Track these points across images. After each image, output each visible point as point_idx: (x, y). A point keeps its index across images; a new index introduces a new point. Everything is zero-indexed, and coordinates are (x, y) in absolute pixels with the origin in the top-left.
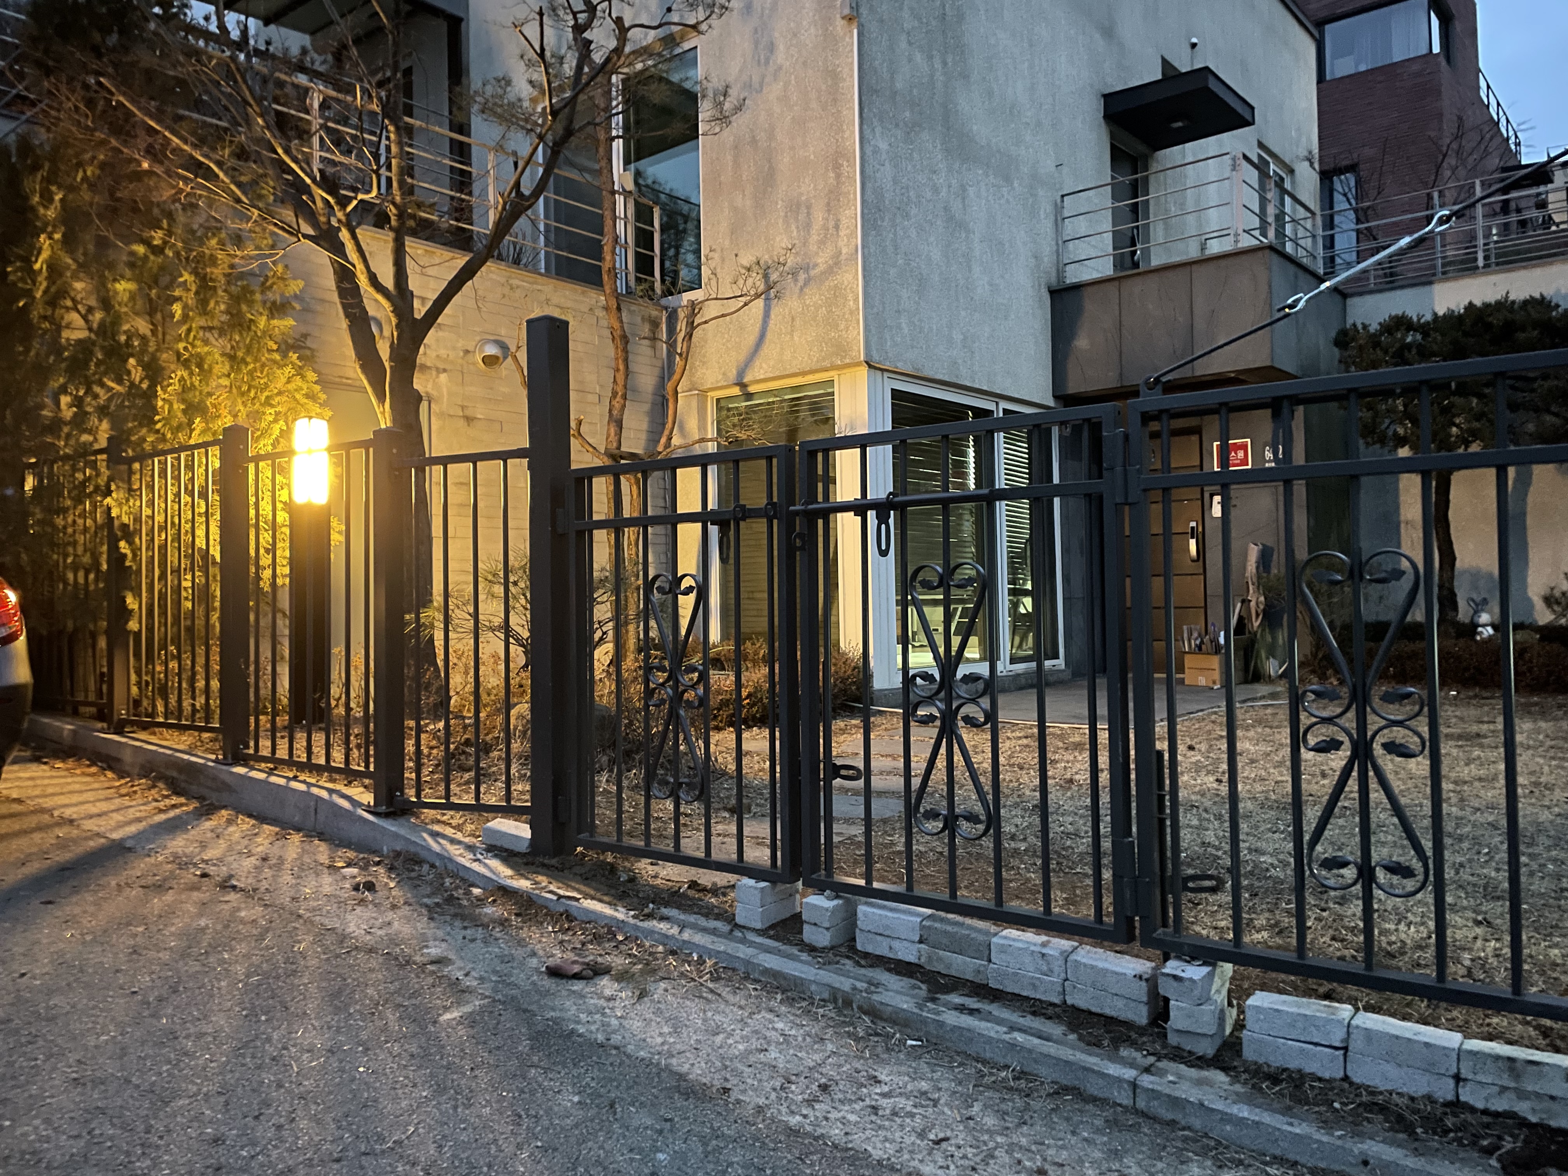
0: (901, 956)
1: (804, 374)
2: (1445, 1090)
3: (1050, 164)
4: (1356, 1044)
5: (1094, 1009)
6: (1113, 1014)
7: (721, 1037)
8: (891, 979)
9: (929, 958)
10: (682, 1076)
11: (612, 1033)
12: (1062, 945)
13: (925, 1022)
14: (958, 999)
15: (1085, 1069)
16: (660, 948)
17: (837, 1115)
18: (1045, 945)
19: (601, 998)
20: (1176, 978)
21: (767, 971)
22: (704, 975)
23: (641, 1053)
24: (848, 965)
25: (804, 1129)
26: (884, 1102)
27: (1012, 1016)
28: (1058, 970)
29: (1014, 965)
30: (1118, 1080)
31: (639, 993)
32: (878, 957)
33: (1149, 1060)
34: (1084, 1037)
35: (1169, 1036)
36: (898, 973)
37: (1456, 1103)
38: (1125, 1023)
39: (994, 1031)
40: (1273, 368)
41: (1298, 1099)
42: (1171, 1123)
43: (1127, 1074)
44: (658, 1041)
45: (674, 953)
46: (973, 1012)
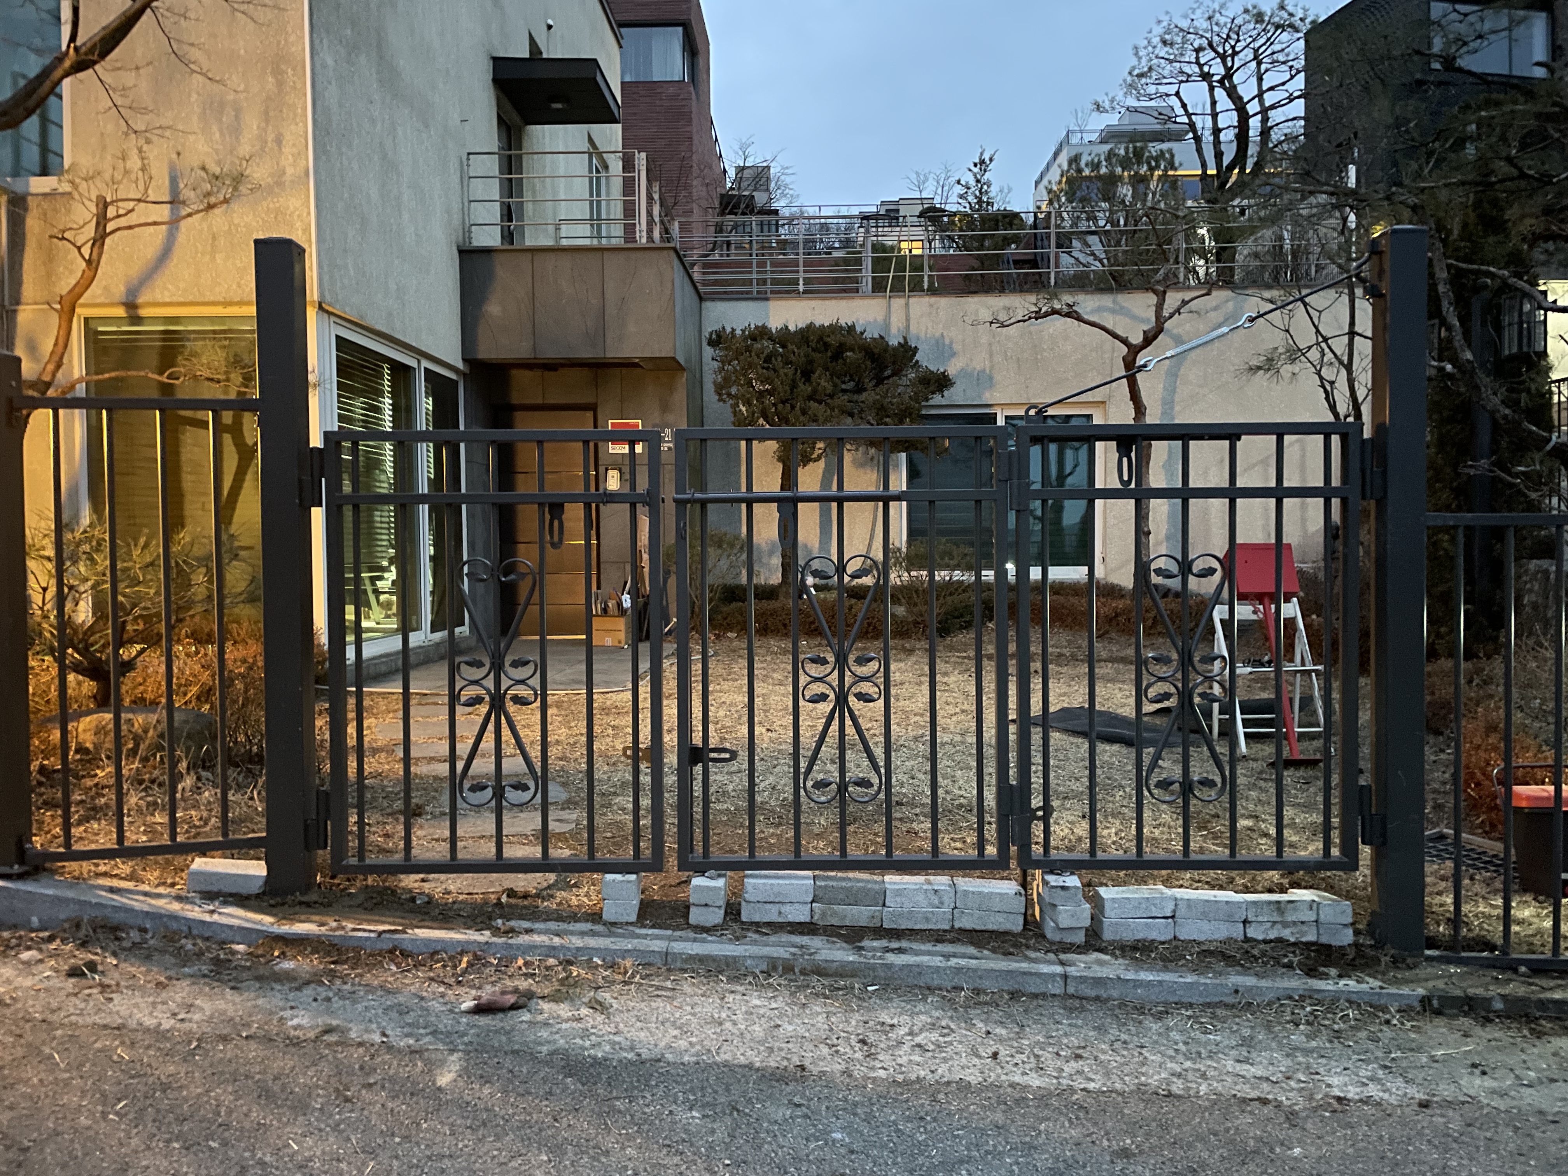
0: (791, 918)
2: (1237, 932)
3: (456, 118)
4: (1182, 911)
5: (978, 928)
6: (995, 928)
7: (728, 1025)
8: (805, 940)
9: (823, 915)
10: (750, 1067)
11: (632, 1049)
12: (941, 881)
13: (873, 968)
14: (876, 944)
15: (1025, 973)
16: (552, 961)
17: (903, 1060)
18: (929, 882)
19: (567, 1021)
20: (1063, 888)
21: (692, 958)
22: (633, 976)
23: (686, 1058)
24: (756, 936)
25: (900, 1078)
26: (918, 1040)
27: (928, 947)
28: (948, 901)
29: (908, 905)
30: (1053, 975)
31: (598, 1006)
32: (769, 924)
33: (1051, 956)
34: (994, 951)
35: (1049, 935)
36: (802, 933)
37: (1247, 940)
38: (1006, 933)
39: (937, 961)
40: (674, 359)
41: (1164, 959)
42: (1097, 998)
43: (1059, 969)
44: (683, 1044)
45: (570, 963)
46: (900, 951)
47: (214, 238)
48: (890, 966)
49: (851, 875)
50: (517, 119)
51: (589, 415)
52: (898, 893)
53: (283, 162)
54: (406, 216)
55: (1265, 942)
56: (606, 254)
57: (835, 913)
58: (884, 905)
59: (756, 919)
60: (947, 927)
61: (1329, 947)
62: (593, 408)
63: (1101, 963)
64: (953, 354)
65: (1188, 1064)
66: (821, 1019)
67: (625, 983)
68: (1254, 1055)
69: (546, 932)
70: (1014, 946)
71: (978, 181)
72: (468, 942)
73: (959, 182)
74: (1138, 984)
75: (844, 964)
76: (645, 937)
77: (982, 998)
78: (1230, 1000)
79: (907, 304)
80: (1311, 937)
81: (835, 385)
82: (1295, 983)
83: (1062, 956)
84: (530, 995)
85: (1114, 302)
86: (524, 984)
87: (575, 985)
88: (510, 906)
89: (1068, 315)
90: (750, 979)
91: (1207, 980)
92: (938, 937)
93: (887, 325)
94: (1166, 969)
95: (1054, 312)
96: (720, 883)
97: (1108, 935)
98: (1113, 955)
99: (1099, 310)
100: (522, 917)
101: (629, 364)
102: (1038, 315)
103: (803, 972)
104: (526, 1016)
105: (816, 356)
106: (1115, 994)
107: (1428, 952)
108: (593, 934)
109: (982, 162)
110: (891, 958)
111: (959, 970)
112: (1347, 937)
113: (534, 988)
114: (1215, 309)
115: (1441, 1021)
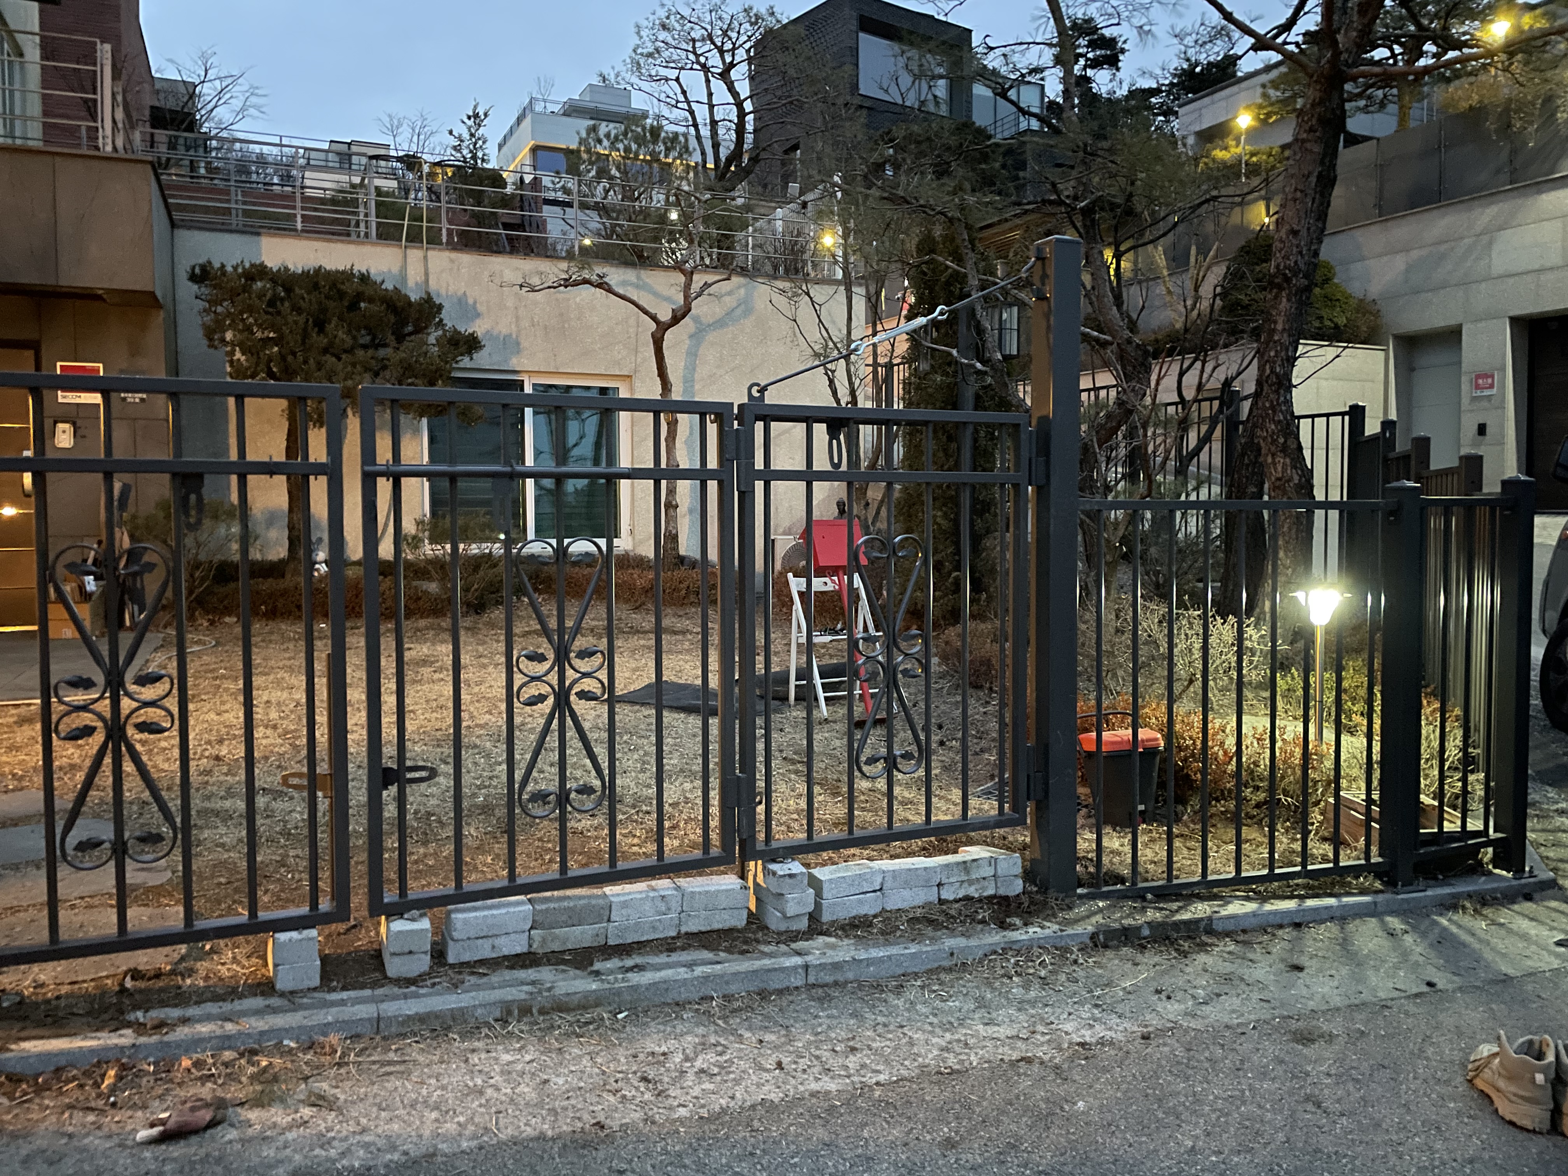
0: (506, 952)
2: (934, 896)
4: (887, 884)
5: (703, 929)
6: (720, 926)
7: (489, 1092)
8: (531, 974)
9: (544, 940)
10: (541, 1137)
11: (393, 1148)
12: (663, 884)
13: (618, 993)
14: (609, 965)
15: (769, 970)
16: (228, 1055)
17: (696, 1091)
18: (652, 889)
19: (290, 1128)
20: (791, 876)
21: (409, 1019)
22: (343, 1055)
23: (465, 1145)
24: (473, 979)
25: (704, 1113)
26: (699, 1063)
27: (663, 959)
28: (675, 905)
29: (634, 916)
30: (795, 968)
31: (319, 1101)
32: (482, 962)
33: (783, 948)
34: (728, 951)
35: (773, 927)
36: (524, 967)
37: (941, 902)
38: (731, 930)
39: (682, 973)
40: (152, 294)
41: (883, 933)
42: (836, 983)
43: (797, 960)
44: (450, 1127)
45: (253, 1052)
46: (639, 968)
48: (635, 988)
49: (569, 892)
51: (30, 354)
52: (625, 905)
55: (957, 901)
56: (58, 159)
57: (555, 938)
58: (609, 920)
59: (467, 957)
60: (673, 933)
61: (1006, 898)
62: (35, 346)
63: (833, 947)
64: (478, 315)
65: (948, 1036)
66: (586, 1061)
67: (339, 1065)
68: (994, 1015)
69: (208, 1018)
70: (746, 942)
71: (472, 135)
72: (105, 1049)
73: (451, 132)
74: (869, 962)
75: (587, 994)
76: (342, 1003)
77: (736, 1004)
78: (946, 963)
79: (425, 258)
80: (991, 892)
81: (354, 338)
82: (994, 938)
83: (794, 946)
84: (220, 1104)
85: (638, 278)
86: (205, 1092)
87: (275, 1079)
88: (141, 991)
89: (599, 286)
90: (485, 1031)
91: (927, 947)
92: (669, 945)
93: (404, 277)
94: (888, 943)
95: (586, 282)
96: (425, 924)
97: (826, 917)
98: (836, 936)
99: (624, 283)
100: (163, 1004)
101: (88, 296)
102: (567, 283)
103: (542, 1012)
104: (232, 1134)
105: (331, 304)
106: (850, 976)
107: (1079, 891)
108: (275, 1011)
109: (476, 116)
110: (635, 978)
111: (706, 978)
112: (1018, 887)
113: (220, 1093)
114: (730, 293)
115: (1110, 954)
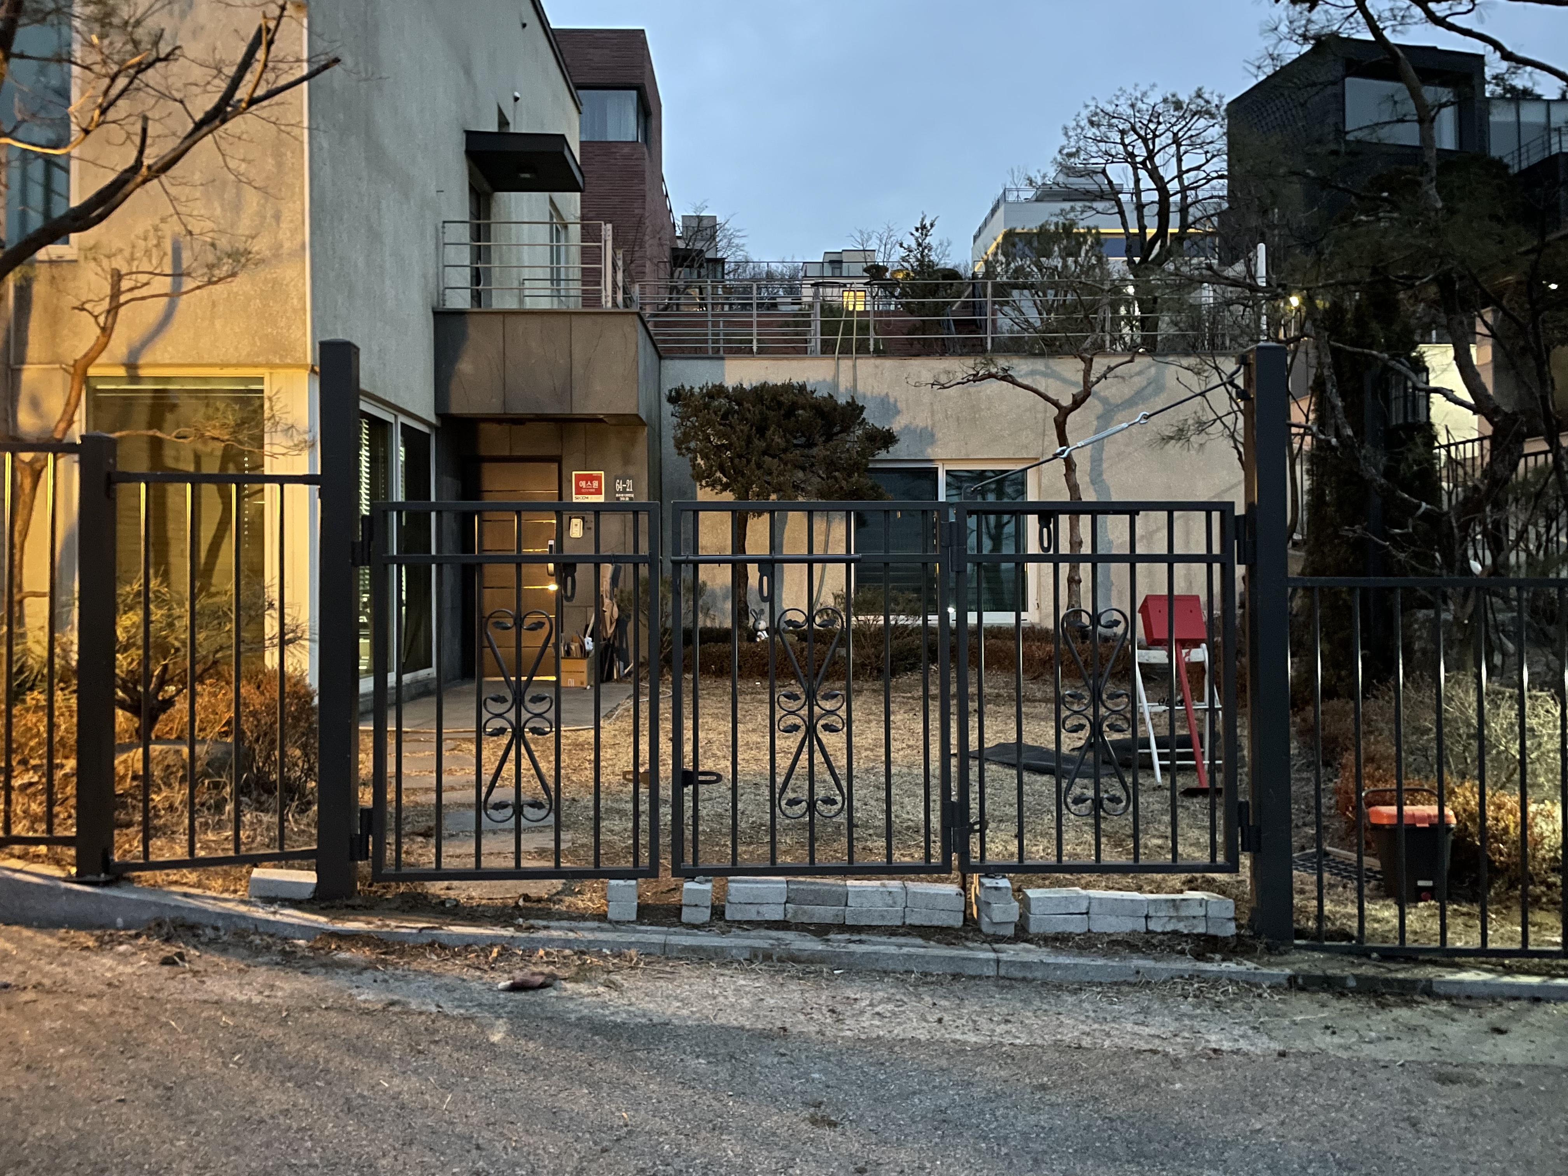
0: (767, 917)
1: (223, 366)
2: (1140, 926)
3: (433, 188)
4: (1094, 909)
5: (925, 924)
6: (940, 924)
7: (721, 999)
8: (780, 934)
9: (796, 913)
10: (742, 1028)
11: (644, 1016)
12: (894, 885)
13: (838, 955)
14: (839, 937)
15: (964, 959)
16: (567, 952)
17: (867, 1024)
18: (884, 886)
19: (588, 995)
20: (996, 888)
21: (686, 948)
22: (638, 963)
23: (689, 1023)
24: (739, 932)
25: (863, 1037)
26: (877, 1009)
27: (884, 939)
28: (901, 901)
29: (866, 905)
30: (988, 960)
31: (610, 985)
32: (748, 922)
33: (986, 946)
34: (939, 942)
35: (984, 928)
36: (777, 929)
37: (1148, 932)
38: (948, 928)
39: (893, 950)
40: (637, 416)
41: (1079, 947)
42: (1024, 979)
43: (992, 955)
44: (685, 1012)
45: (583, 953)
46: (861, 942)
47: (214, 304)
48: (851, 954)
49: (818, 880)
50: (486, 187)
51: (555, 466)
52: (859, 894)
53: (281, 236)
54: (388, 282)
55: (1163, 933)
56: (574, 317)
57: (805, 912)
58: (846, 905)
59: (738, 917)
60: (899, 923)
61: (1215, 937)
62: (557, 460)
63: (1028, 951)
64: (898, 412)
65: (1096, 1026)
66: (797, 995)
67: (632, 968)
68: (1149, 1019)
69: (561, 928)
70: (956, 938)
71: (919, 245)
72: (496, 937)
73: (901, 245)
74: (1057, 966)
75: (814, 953)
76: (646, 932)
77: (929, 979)
78: (1132, 979)
79: (854, 366)
80: (1201, 929)
81: (787, 441)
82: (1186, 965)
83: (996, 946)
84: (554, 977)
85: (1047, 367)
86: (547, 970)
87: (591, 969)
88: (526, 908)
89: (1003, 379)
90: (736, 965)
91: (1115, 963)
92: (891, 931)
93: (836, 385)
94: (1080, 955)
95: (991, 376)
96: (708, 886)
97: (1033, 929)
98: (1038, 944)
99: (1033, 373)
100: (538, 917)
101: (594, 420)
102: (976, 378)
103: (780, 960)
104: (554, 993)
105: (772, 414)
106: (1038, 974)
107: (1297, 942)
108: (602, 930)
109: (923, 227)
110: (853, 947)
111: (910, 956)
112: (1231, 929)
113: (556, 972)
115: (1304, 996)
